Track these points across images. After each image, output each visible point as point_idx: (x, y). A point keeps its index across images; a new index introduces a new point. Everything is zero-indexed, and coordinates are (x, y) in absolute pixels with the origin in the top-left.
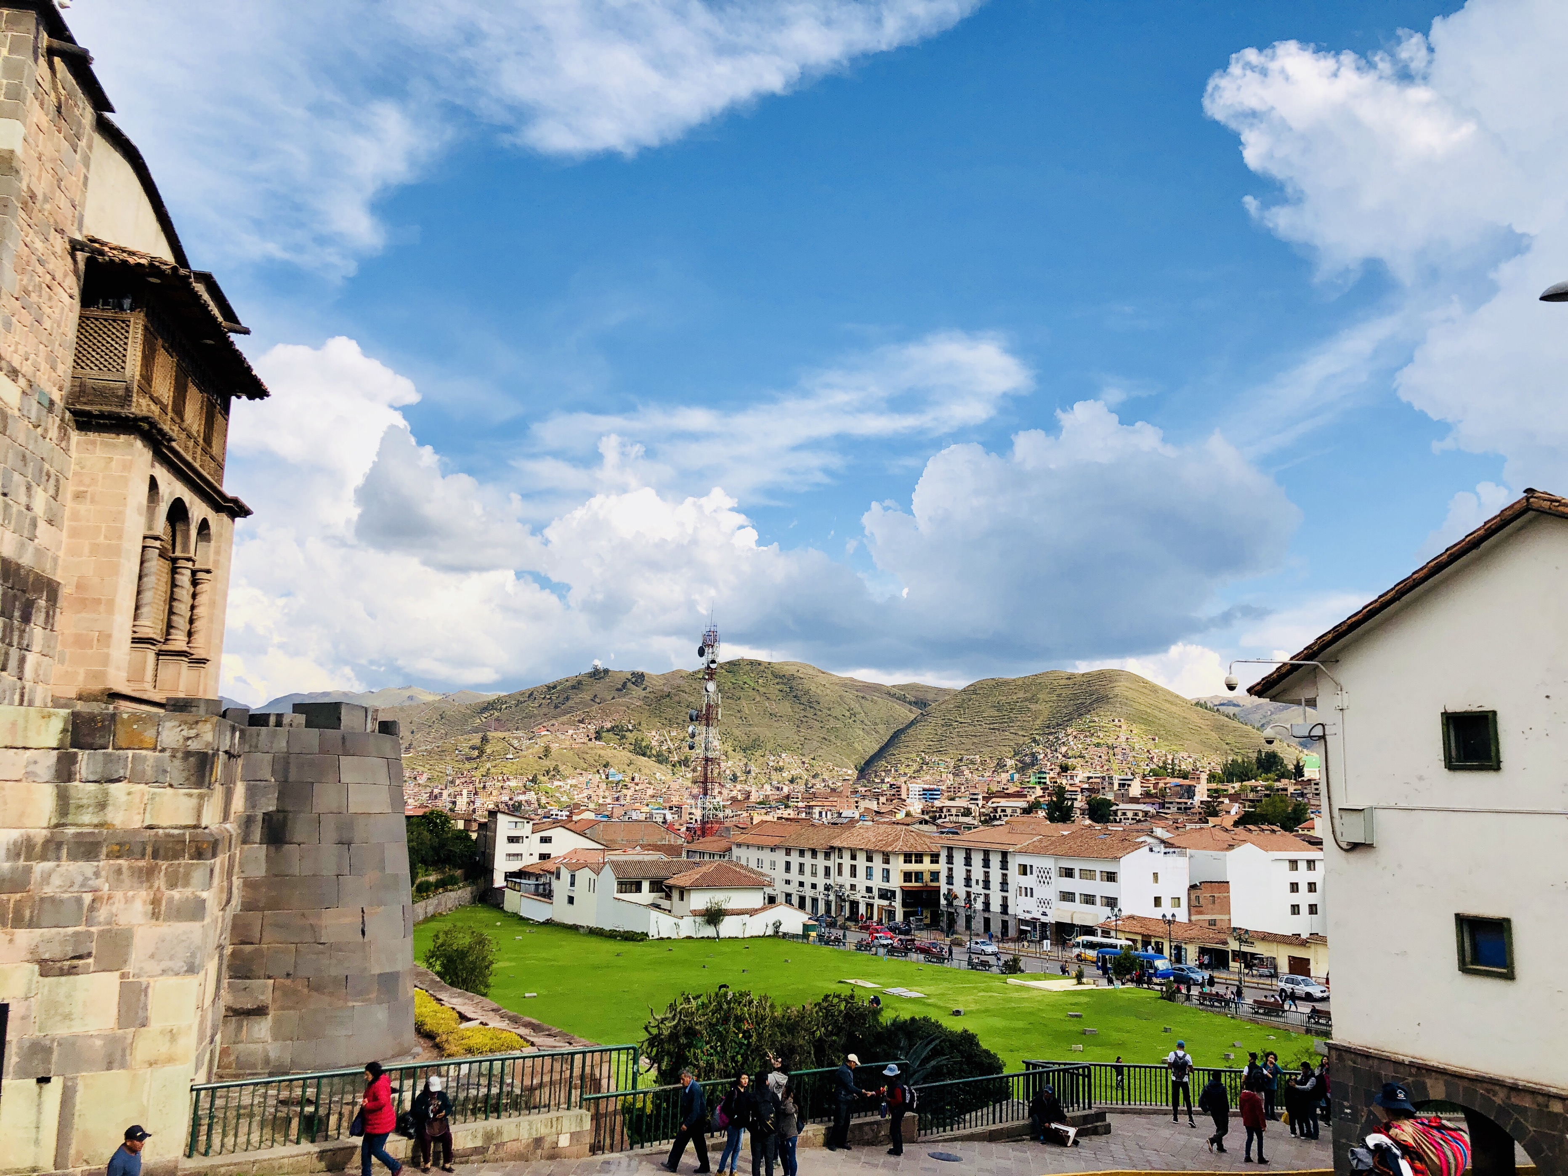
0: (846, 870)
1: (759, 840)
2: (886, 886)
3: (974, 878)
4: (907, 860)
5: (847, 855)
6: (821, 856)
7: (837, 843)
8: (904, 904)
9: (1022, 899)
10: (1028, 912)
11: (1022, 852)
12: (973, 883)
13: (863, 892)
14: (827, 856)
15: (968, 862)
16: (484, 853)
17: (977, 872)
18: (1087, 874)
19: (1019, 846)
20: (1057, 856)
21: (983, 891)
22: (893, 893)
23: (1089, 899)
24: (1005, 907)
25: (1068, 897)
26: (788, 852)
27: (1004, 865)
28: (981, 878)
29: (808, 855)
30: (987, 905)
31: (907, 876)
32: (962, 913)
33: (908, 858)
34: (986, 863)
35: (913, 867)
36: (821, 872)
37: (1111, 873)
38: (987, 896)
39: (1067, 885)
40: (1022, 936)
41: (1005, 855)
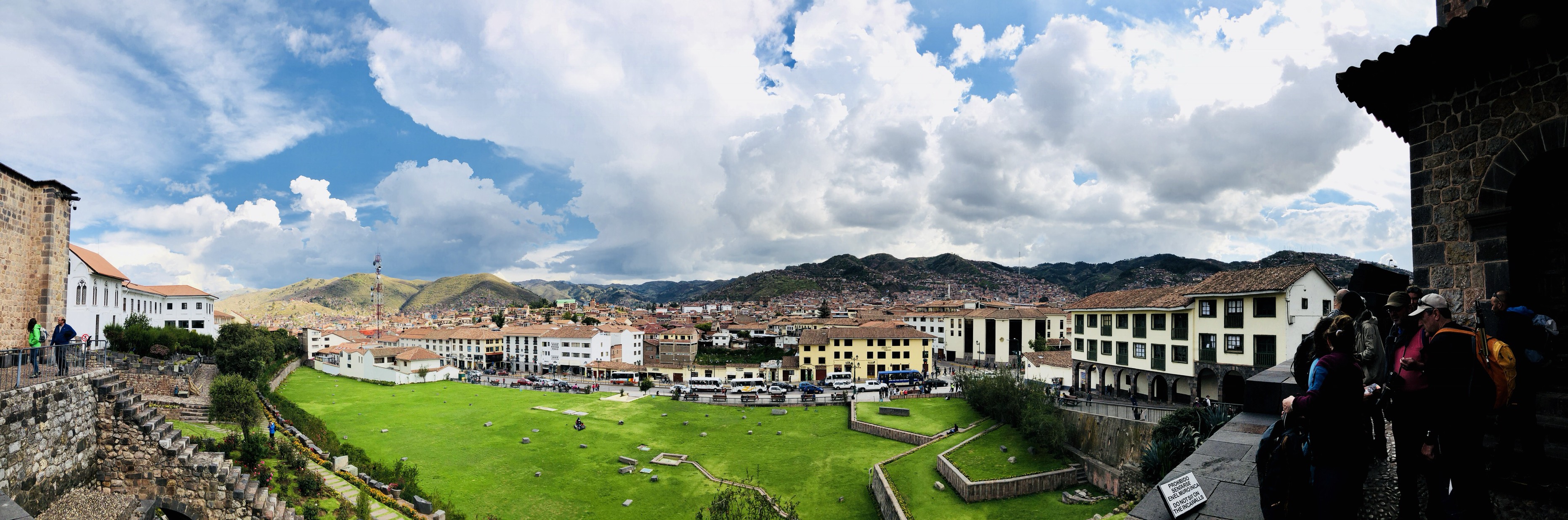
0: (458, 348)
1: (414, 337)
2: (478, 354)
3: (520, 348)
5: (457, 342)
6: (444, 342)
7: (453, 337)
8: (487, 362)
9: (544, 357)
10: (547, 362)
11: (544, 337)
12: (520, 351)
13: (467, 357)
14: (447, 342)
15: (517, 342)
16: (302, 345)
17: (522, 346)
18: (577, 344)
19: (542, 335)
20: (561, 338)
21: (525, 354)
22: (482, 357)
23: (576, 355)
24: (535, 359)
26: (427, 341)
27: (535, 342)
28: (524, 348)
29: (438, 342)
30: (527, 360)
31: (488, 349)
32: (515, 364)
33: (488, 342)
34: (526, 342)
35: (490, 345)
36: (444, 349)
37: (586, 344)
38: (527, 356)
39: (566, 350)
40: (545, 372)
41: (535, 338)
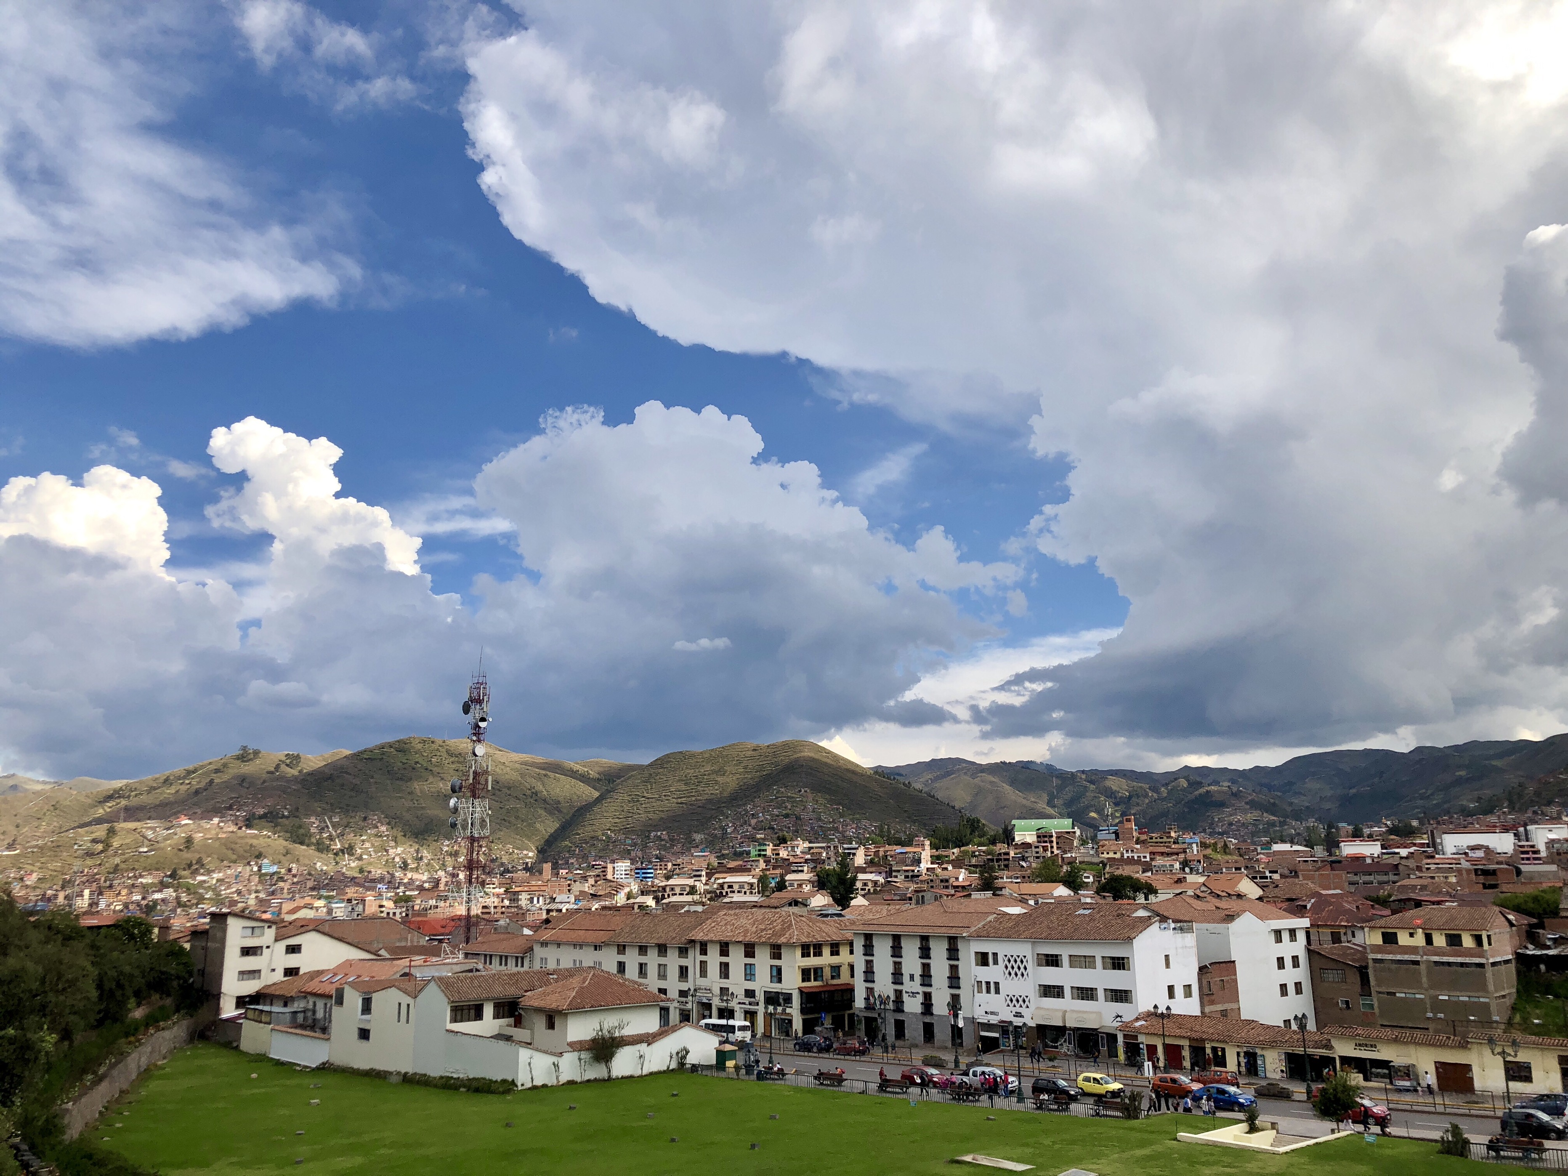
0: (713, 970)
1: (581, 936)
2: (775, 987)
3: (906, 971)
4: (806, 954)
5: (714, 950)
6: (673, 953)
7: (699, 936)
8: (803, 1011)
9: (982, 998)
10: (992, 1013)
11: (979, 936)
12: (906, 978)
13: (741, 997)
14: (683, 952)
15: (897, 951)
17: (911, 963)
18: (1087, 962)
19: (973, 929)
20: (1035, 939)
21: (921, 990)
22: (788, 998)
23: (1086, 993)
24: (953, 1007)
25: (1051, 991)
26: (621, 947)
27: (953, 953)
28: (918, 971)
29: (652, 953)
30: (927, 1006)
31: (806, 974)
32: (891, 1019)
33: (806, 951)
34: (925, 952)
35: (812, 961)
36: (673, 972)
37: (1118, 958)
38: (927, 996)
39: (1051, 976)
40: (989, 1045)
41: (953, 940)
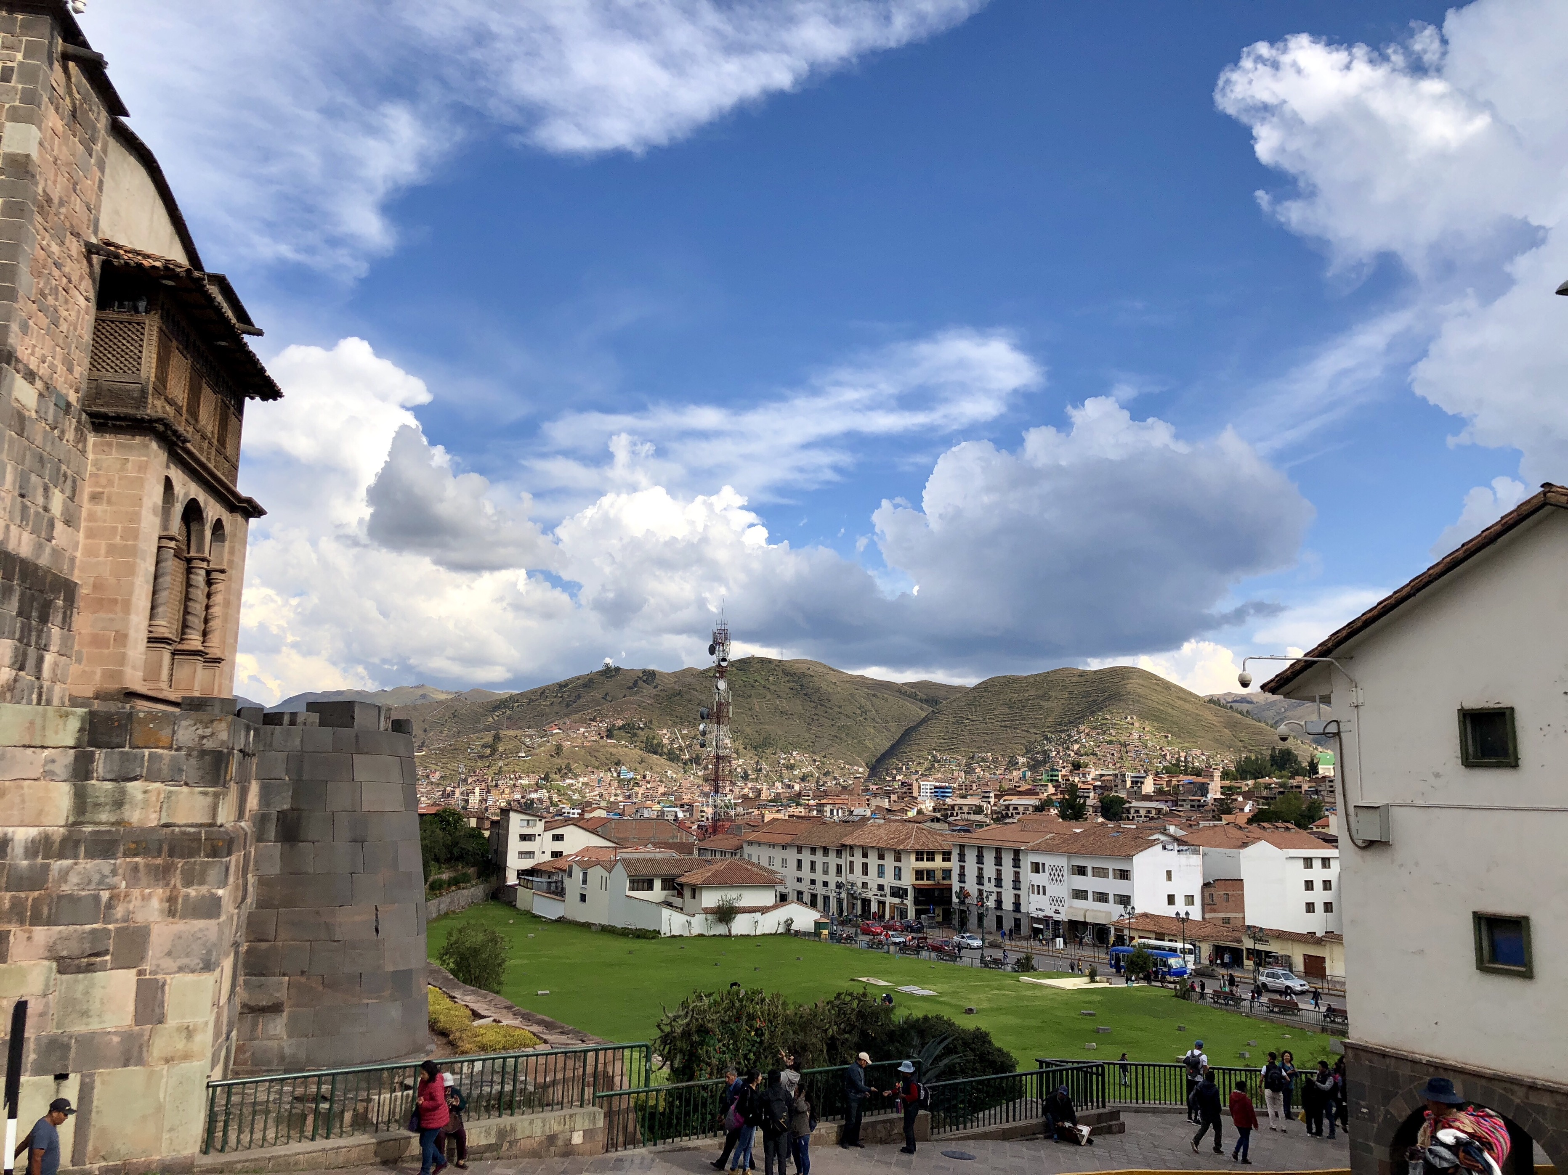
0: (858, 868)
1: (770, 838)
2: (897, 883)
3: (986, 875)
4: (919, 858)
5: (858, 853)
6: (832, 854)
7: (848, 841)
8: (916, 902)
9: (1035, 897)
10: (1040, 910)
11: (1034, 850)
12: (986, 881)
13: (875, 890)
14: (839, 853)
15: (980, 860)
16: (496, 851)
17: (989, 870)
18: (1100, 872)
19: (1031, 844)
20: (1069, 854)
21: (995, 889)
22: (905, 891)
23: (1102, 897)
24: (1017, 904)
26: (800, 850)
27: (1016, 863)
28: (993, 876)
29: (820, 853)
30: (999, 902)
31: (919, 874)
32: (974, 911)
33: (920, 856)
34: (998, 861)
35: (925, 865)
36: (832, 870)
37: (1124, 871)
38: (999, 894)
39: (1080, 883)
41: (1017, 852)
